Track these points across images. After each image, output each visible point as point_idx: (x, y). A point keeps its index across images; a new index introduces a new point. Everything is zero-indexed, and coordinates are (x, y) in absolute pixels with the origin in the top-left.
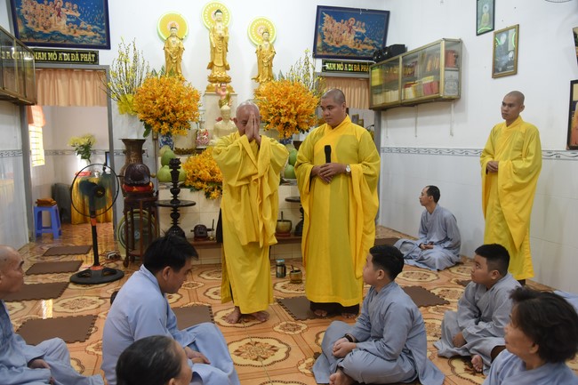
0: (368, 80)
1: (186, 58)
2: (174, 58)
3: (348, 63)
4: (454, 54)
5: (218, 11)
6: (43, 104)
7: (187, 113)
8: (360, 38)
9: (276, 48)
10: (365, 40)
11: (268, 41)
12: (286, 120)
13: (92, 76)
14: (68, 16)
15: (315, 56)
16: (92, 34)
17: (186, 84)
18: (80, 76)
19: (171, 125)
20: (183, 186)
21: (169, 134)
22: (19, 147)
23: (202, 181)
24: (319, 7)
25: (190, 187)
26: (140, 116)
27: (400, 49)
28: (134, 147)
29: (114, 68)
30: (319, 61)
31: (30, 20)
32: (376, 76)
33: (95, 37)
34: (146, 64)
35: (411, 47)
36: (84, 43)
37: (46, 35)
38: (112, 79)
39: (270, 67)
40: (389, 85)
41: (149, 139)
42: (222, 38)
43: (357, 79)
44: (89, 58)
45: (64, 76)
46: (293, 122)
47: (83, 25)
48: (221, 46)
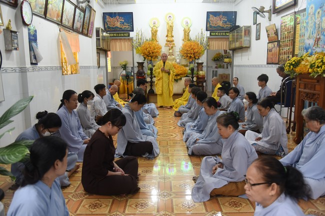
0: (228, 38)
2: (154, 33)
3: (220, 32)
4: (248, 31)
5: (170, 17)
6: (112, 51)
7: (157, 53)
8: (225, 22)
9: (191, 29)
10: (227, 23)
13: (128, 41)
14: (121, 21)
15: (207, 30)
16: (128, 27)
18: (124, 41)
19: (152, 57)
21: (151, 60)
22: (105, 65)
24: (207, 12)
26: (142, 54)
27: (238, 27)
28: (141, 65)
29: (134, 38)
30: (209, 32)
31: (109, 24)
32: (231, 37)
34: (145, 37)
36: (125, 30)
37: (114, 28)
38: (134, 42)
39: (188, 35)
40: (233, 41)
41: (146, 61)
42: (171, 26)
43: (224, 38)
44: (127, 35)
45: (119, 41)
46: (192, 56)
47: (125, 24)
48: (170, 29)
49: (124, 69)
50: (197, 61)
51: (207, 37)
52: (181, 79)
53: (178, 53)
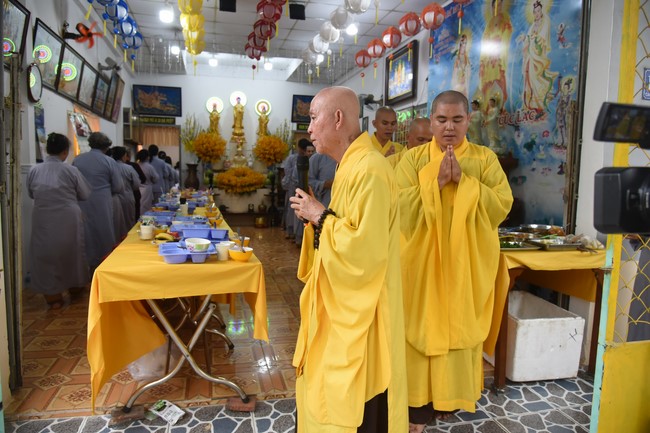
1: (221, 122)
2: (214, 122)
7: (219, 152)
12: (269, 156)
13: (172, 130)
14: (161, 100)
15: (293, 121)
18: (166, 130)
19: (211, 157)
21: (210, 162)
23: (224, 185)
24: (294, 95)
26: (196, 152)
28: (192, 168)
29: (183, 127)
30: (295, 125)
33: (174, 110)
34: (200, 126)
36: (168, 113)
37: (149, 109)
38: (182, 133)
39: (266, 127)
41: (200, 164)
42: (240, 113)
44: (170, 121)
45: (157, 130)
46: (272, 158)
47: (168, 104)
48: (239, 117)
50: (277, 166)
51: (293, 131)
52: (255, 191)
53: (251, 153)
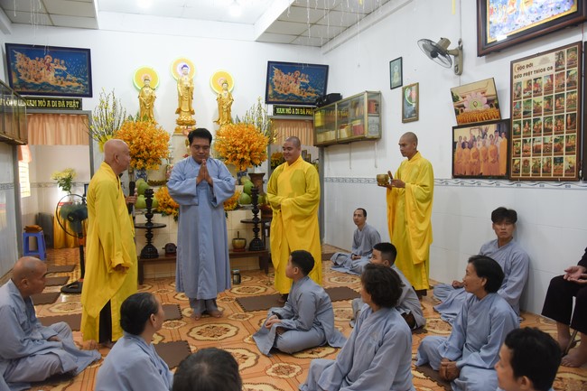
0: (312, 122)
2: (147, 104)
3: (295, 108)
4: (375, 103)
5: (185, 66)
6: (33, 144)
7: (159, 151)
8: (305, 87)
9: (234, 96)
10: (309, 89)
11: (227, 90)
12: (242, 156)
13: (76, 120)
14: (57, 70)
15: (267, 102)
16: (77, 84)
17: (158, 127)
18: (66, 119)
19: (145, 161)
20: (156, 212)
21: (143, 169)
22: (12, 181)
23: (172, 207)
24: (269, 62)
25: (161, 212)
27: (337, 97)
29: (95, 113)
30: (271, 107)
31: (23, 73)
32: (319, 118)
33: (79, 87)
34: (124, 110)
35: (345, 96)
36: (69, 92)
37: (37, 85)
38: (94, 122)
40: (328, 126)
42: (188, 88)
43: (303, 121)
44: (74, 104)
45: (51, 119)
46: (247, 157)
47: (69, 77)
48: (187, 94)
49: (65, 190)
50: (250, 170)
51: (268, 117)
